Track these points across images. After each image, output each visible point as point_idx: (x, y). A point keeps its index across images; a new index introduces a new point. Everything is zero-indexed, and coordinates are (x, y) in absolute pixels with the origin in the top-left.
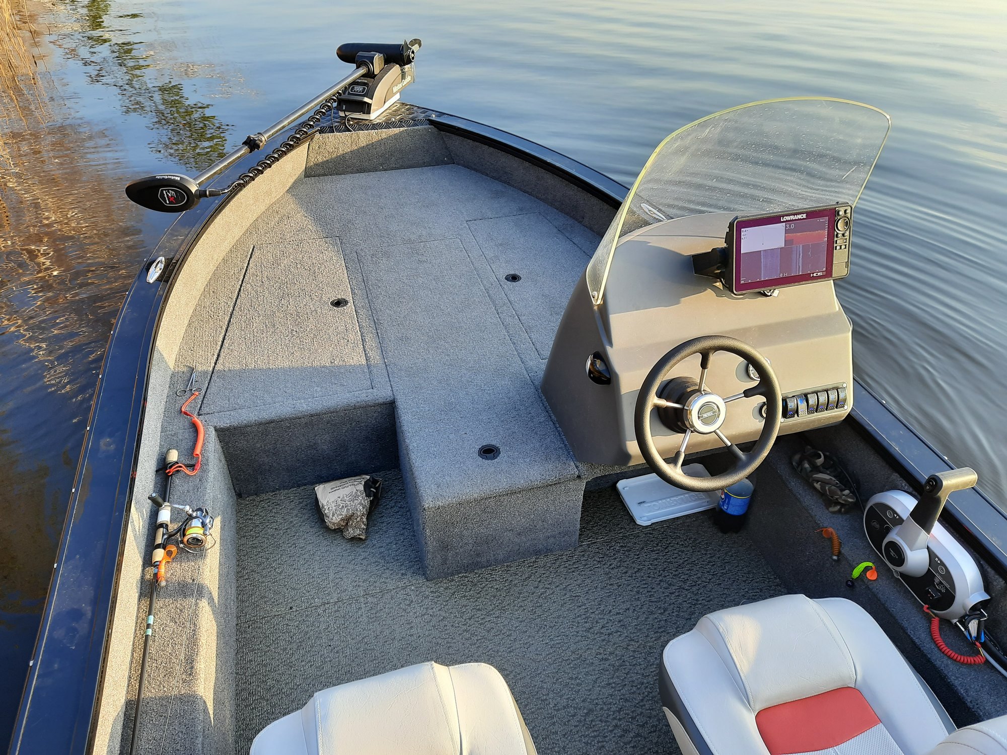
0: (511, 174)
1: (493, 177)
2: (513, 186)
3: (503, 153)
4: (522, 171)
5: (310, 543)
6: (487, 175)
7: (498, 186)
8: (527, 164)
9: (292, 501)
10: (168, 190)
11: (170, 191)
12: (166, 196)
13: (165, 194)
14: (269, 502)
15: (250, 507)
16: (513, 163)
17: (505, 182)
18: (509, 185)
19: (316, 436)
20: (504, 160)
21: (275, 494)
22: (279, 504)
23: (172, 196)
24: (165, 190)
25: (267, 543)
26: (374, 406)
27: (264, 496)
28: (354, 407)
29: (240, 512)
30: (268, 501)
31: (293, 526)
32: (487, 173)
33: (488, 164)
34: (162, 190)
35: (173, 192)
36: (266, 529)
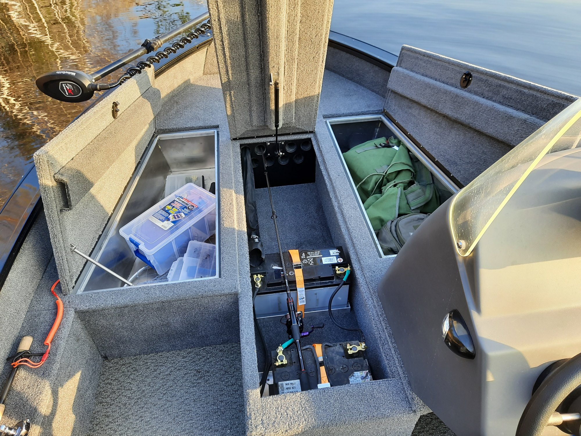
0: (363, 76)
1: (348, 78)
2: (363, 86)
3: (358, 58)
4: (372, 74)
5: (154, 418)
6: (343, 76)
7: (352, 86)
8: (377, 68)
9: (149, 368)
10: (66, 83)
11: (68, 84)
12: (65, 88)
13: (64, 86)
14: (129, 367)
15: (113, 371)
16: (366, 66)
17: (357, 82)
18: (360, 85)
19: (168, 317)
20: (358, 64)
21: (136, 359)
22: (137, 370)
23: (70, 89)
24: (64, 83)
25: (118, 413)
26: (221, 296)
27: (127, 360)
28: (201, 296)
29: (103, 374)
30: (128, 365)
31: (144, 396)
32: (343, 75)
33: (344, 67)
34: (62, 84)
35: (70, 86)
36: (121, 396)
